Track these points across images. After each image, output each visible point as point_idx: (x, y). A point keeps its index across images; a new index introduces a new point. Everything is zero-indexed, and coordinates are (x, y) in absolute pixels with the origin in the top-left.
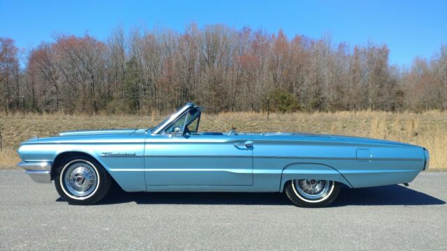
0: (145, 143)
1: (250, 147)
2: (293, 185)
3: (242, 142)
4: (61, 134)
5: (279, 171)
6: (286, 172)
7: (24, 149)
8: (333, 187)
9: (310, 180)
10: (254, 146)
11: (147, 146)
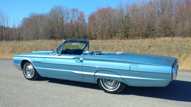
0: (45, 58)
1: (82, 61)
2: (101, 81)
3: (78, 59)
4: (33, 52)
5: (93, 74)
6: (97, 74)
7: (15, 58)
8: (120, 84)
9: (108, 79)
10: (83, 61)
11: (46, 59)
